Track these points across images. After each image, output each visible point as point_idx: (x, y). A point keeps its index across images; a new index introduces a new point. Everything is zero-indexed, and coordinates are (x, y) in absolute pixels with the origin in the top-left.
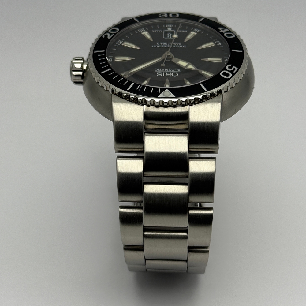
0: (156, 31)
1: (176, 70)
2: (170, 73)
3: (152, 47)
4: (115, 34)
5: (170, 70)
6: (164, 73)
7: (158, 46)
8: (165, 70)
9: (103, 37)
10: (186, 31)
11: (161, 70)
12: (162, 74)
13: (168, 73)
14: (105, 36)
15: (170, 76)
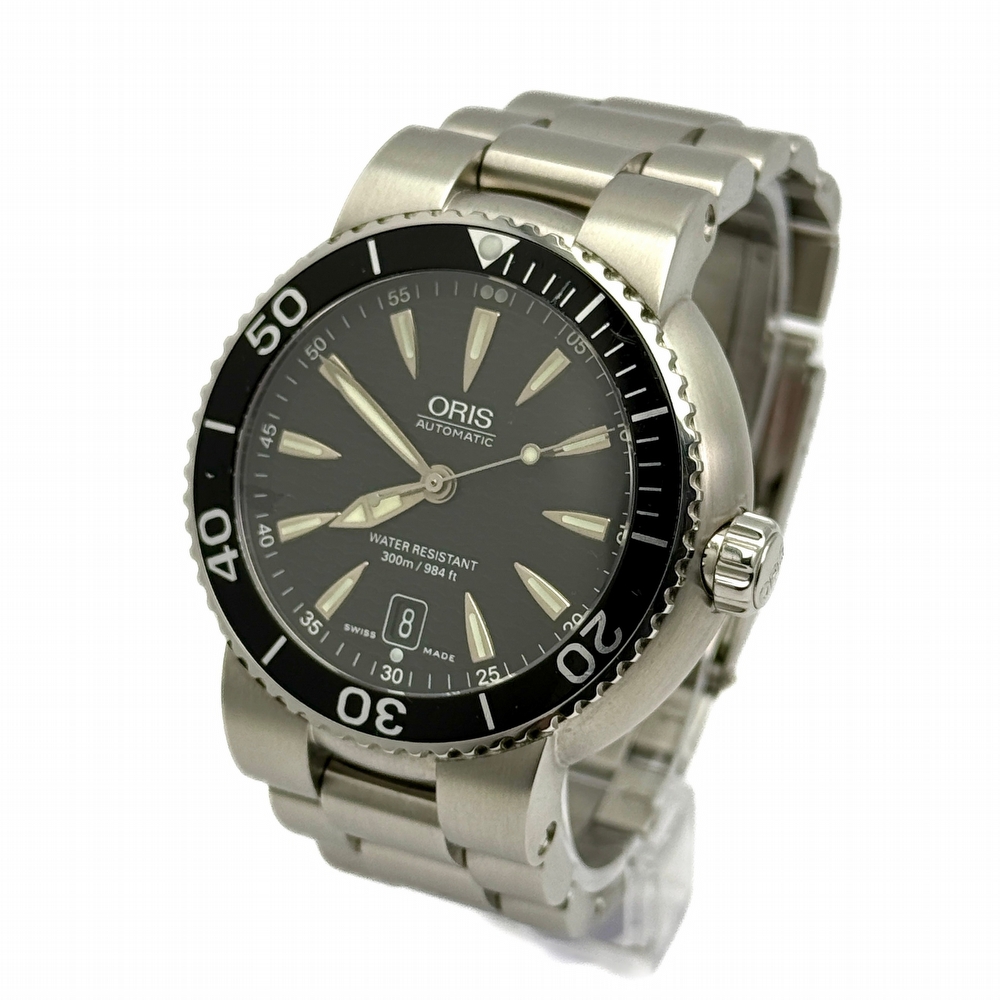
0: (444, 656)
1: (429, 426)
2: (450, 417)
3: (474, 563)
5: (449, 431)
6: (470, 422)
7: (457, 561)
8: (464, 436)
10: (347, 627)
11: (474, 438)
12: (479, 419)
13: (457, 416)
15: (454, 403)
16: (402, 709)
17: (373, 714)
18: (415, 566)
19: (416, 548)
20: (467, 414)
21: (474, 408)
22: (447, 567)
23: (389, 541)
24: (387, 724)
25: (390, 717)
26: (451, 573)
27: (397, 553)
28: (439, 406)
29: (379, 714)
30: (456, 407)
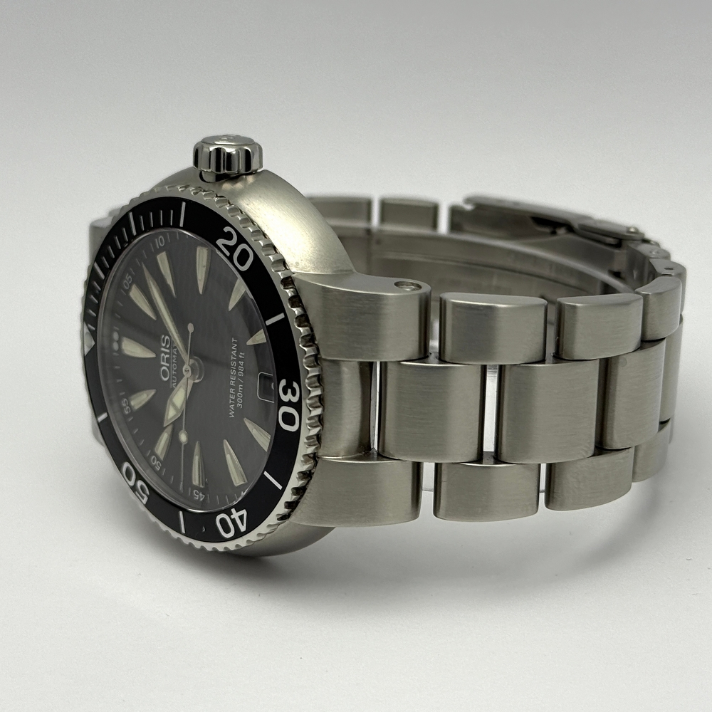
1: (173, 379)
2: (168, 365)
4: (230, 259)
5: (174, 366)
6: (168, 351)
9: (227, 229)
12: (166, 345)
13: (168, 360)
14: (229, 232)
16: (283, 383)
17: (290, 404)
18: (241, 383)
19: (232, 383)
20: (166, 353)
21: (163, 349)
22: (238, 359)
23: (232, 404)
24: (294, 394)
25: (289, 391)
26: (241, 357)
27: (236, 397)
28: (165, 373)
29: (290, 400)
30: (163, 361)
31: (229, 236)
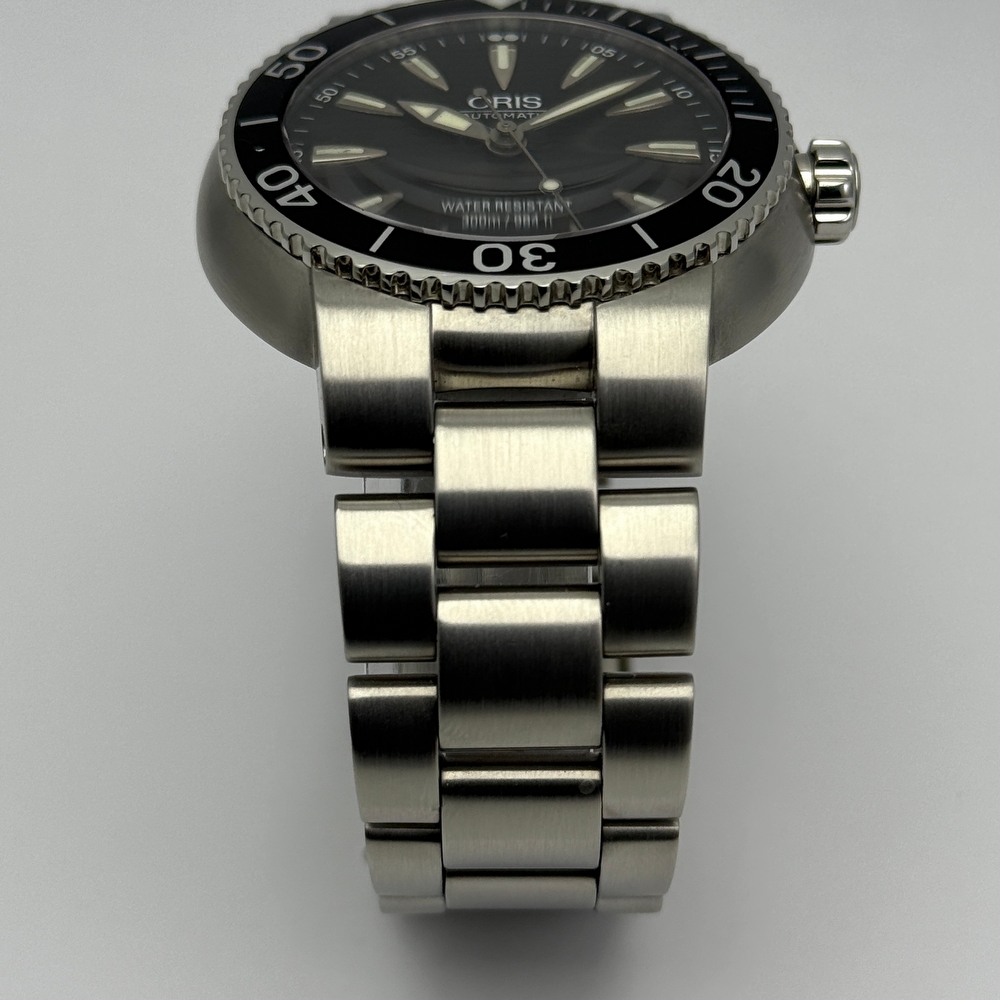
1: (475, 116)
11: (528, 116)
12: (527, 104)
15: (495, 98)
16: (550, 249)
17: (518, 258)
20: (513, 102)
21: (518, 99)
24: (535, 263)
25: (539, 257)
29: (524, 258)
30: (499, 100)
31: (747, 176)
